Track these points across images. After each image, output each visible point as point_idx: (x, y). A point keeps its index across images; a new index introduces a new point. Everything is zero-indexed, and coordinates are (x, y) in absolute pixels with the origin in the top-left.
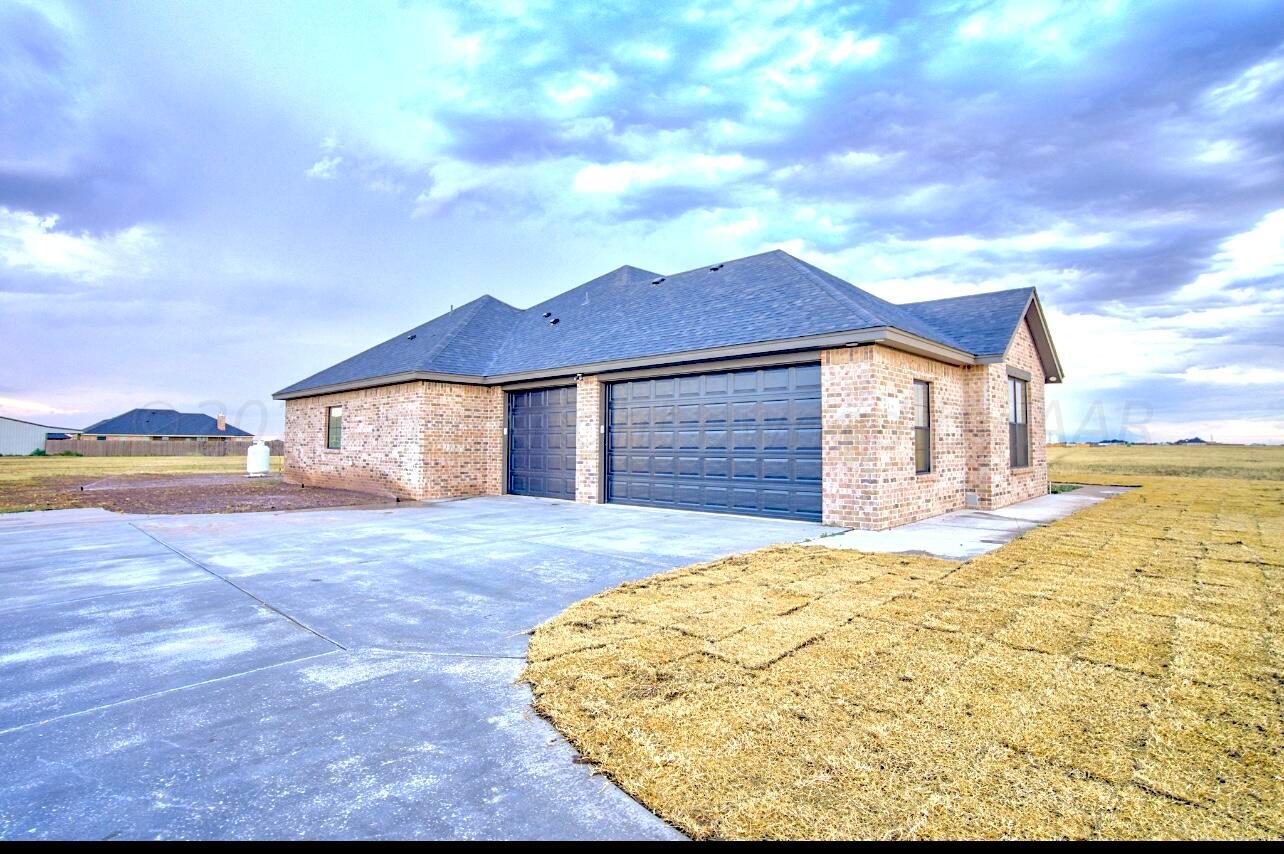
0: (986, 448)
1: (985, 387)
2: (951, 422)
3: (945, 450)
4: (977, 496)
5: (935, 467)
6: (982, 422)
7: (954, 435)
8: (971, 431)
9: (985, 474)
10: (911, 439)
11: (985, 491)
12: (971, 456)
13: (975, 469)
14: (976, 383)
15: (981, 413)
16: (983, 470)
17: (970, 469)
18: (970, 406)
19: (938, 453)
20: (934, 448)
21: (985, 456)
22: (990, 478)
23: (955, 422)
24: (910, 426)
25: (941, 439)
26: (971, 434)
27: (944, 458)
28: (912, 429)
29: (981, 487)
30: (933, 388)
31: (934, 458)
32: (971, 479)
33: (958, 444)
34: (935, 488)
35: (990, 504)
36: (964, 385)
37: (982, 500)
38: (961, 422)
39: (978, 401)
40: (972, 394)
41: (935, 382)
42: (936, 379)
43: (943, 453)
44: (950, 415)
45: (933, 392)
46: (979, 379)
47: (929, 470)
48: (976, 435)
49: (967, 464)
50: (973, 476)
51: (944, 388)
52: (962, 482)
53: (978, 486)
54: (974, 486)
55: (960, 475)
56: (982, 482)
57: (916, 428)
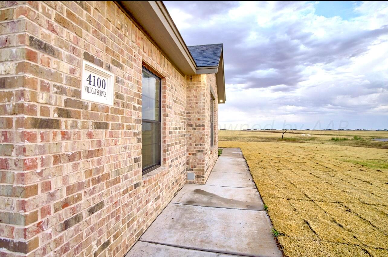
0: (201, 138)
1: (202, 93)
2: (178, 118)
3: (174, 142)
4: (193, 174)
5: (165, 160)
6: (199, 119)
7: (180, 128)
8: (191, 126)
9: (200, 157)
10: (135, 134)
11: (200, 170)
12: (191, 145)
13: (193, 154)
14: (195, 90)
15: (198, 113)
16: (199, 155)
17: (190, 154)
18: (191, 107)
19: (168, 146)
20: (165, 142)
21: (201, 145)
22: (204, 161)
23: (181, 118)
24: (134, 117)
25: (171, 133)
26: (191, 128)
27: (173, 150)
28: (137, 121)
29: (198, 168)
30: (165, 83)
31: (165, 151)
32: (191, 161)
33: (182, 136)
34: (165, 180)
35: (203, 180)
36: (187, 91)
37: (198, 177)
38: (185, 119)
39: (197, 103)
40: (192, 98)
41: (167, 78)
42: (168, 76)
43: (172, 145)
44: (178, 112)
45: (165, 88)
46: (198, 87)
47: (160, 164)
48: (195, 129)
49: (188, 151)
50: (192, 159)
51: (174, 88)
52: (184, 164)
53: (195, 167)
54: (192, 167)
55: (183, 160)
56: (198, 164)
57: (144, 121)
